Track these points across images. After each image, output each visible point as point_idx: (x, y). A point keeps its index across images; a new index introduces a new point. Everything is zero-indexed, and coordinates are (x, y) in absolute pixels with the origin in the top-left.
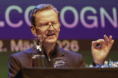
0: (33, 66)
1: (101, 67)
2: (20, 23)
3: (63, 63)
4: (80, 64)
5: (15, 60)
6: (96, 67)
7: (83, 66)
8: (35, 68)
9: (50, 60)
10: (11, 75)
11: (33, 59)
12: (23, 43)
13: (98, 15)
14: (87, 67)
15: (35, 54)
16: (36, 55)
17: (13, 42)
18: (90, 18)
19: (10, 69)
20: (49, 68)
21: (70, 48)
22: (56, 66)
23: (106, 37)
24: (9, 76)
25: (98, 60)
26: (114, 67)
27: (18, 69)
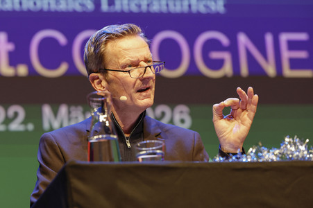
0: (92, 159)
1: (240, 160)
2: (63, 68)
3: (158, 151)
4: (196, 155)
5: (52, 146)
6: (230, 160)
7: (202, 160)
8: (95, 163)
9: (129, 145)
10: (44, 178)
11: (91, 143)
12: (69, 112)
13: (233, 49)
14: (210, 161)
15: (96, 133)
16: (99, 135)
17: (47, 110)
18: (215, 55)
19: (41, 166)
20: (128, 163)
21: (171, 121)
22: (143, 159)
23: (240, 92)
24: (40, 182)
25: (230, 143)
26: (270, 161)
27: (60, 165)
